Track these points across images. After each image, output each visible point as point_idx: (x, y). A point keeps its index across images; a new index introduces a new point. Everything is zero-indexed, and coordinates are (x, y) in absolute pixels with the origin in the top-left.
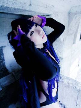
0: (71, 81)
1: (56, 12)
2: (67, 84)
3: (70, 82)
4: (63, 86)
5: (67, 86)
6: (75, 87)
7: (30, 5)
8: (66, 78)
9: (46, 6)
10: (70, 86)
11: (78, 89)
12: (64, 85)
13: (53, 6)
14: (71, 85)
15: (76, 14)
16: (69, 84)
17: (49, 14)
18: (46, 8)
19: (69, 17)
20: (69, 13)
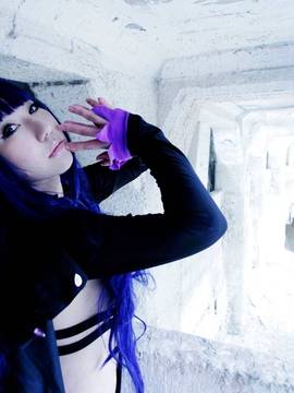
0: (190, 344)
1: (108, 74)
2: (174, 359)
3: (184, 347)
4: (156, 370)
5: (174, 367)
6: (205, 365)
7: (12, 34)
8: (167, 337)
9: (70, 48)
10: (187, 362)
11: (219, 367)
12: (161, 368)
13: (96, 48)
14: (189, 358)
15: (182, 84)
16: (179, 355)
17: (82, 75)
18: (71, 51)
19: (158, 95)
20: (157, 81)
